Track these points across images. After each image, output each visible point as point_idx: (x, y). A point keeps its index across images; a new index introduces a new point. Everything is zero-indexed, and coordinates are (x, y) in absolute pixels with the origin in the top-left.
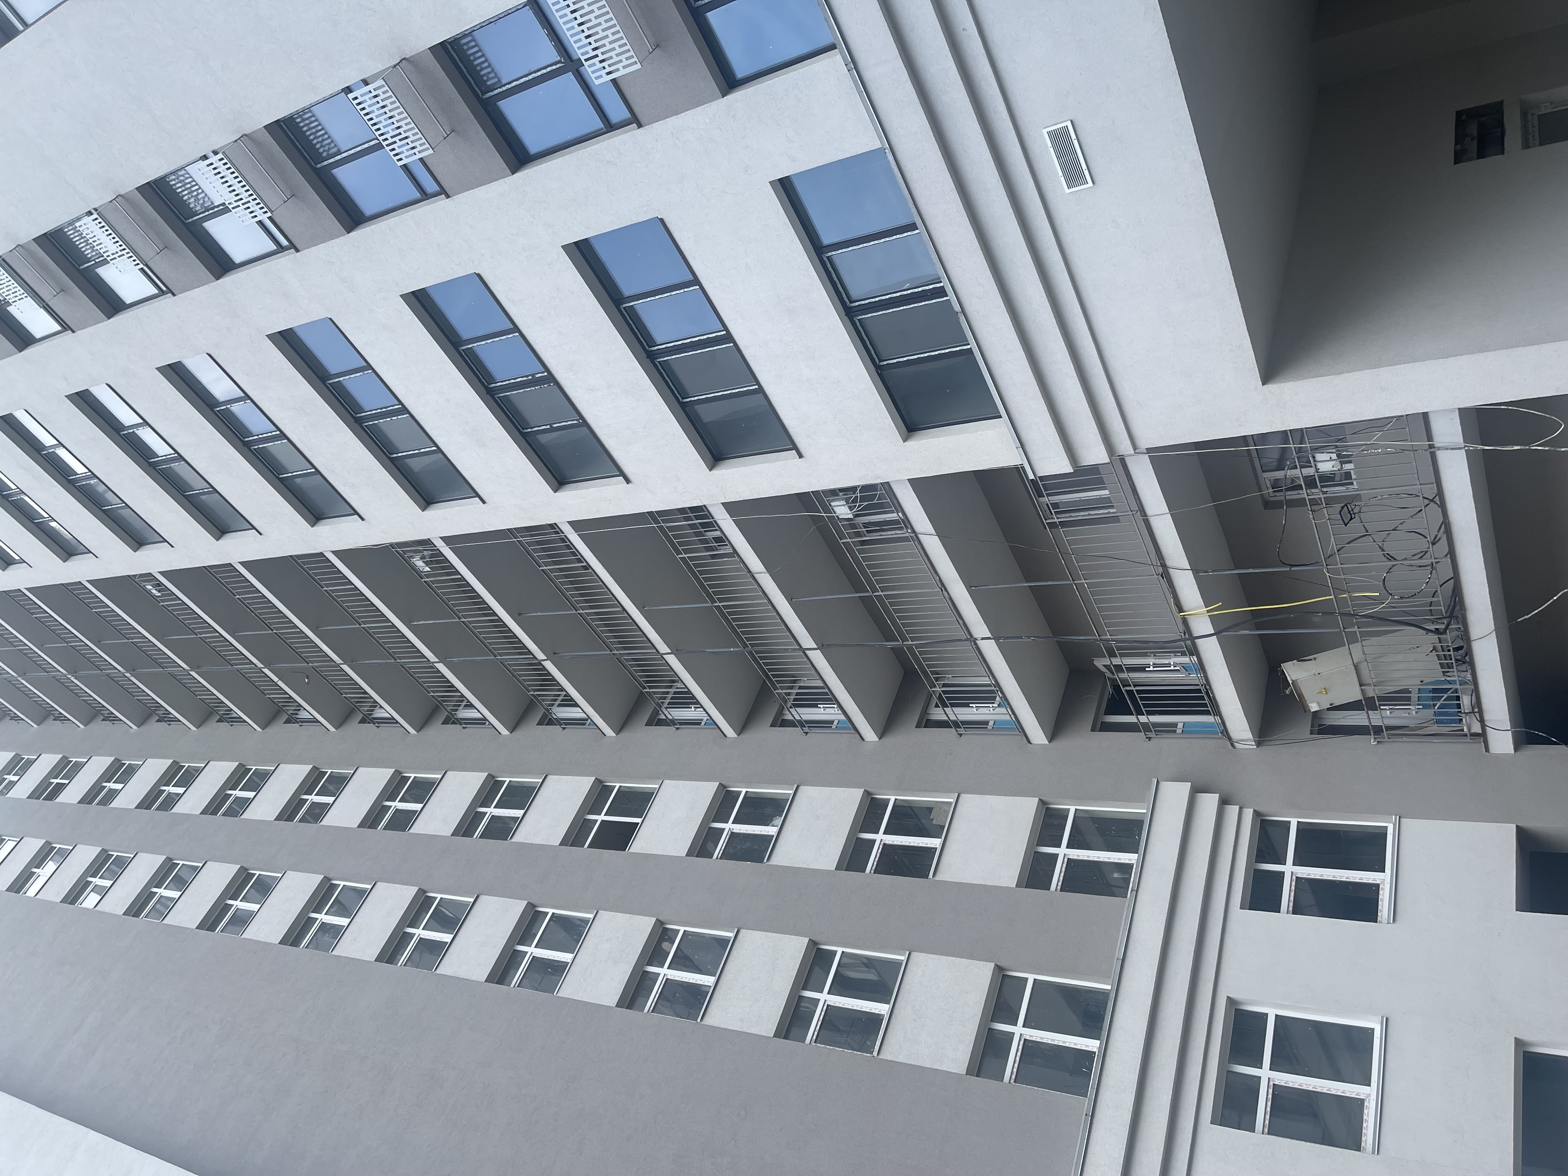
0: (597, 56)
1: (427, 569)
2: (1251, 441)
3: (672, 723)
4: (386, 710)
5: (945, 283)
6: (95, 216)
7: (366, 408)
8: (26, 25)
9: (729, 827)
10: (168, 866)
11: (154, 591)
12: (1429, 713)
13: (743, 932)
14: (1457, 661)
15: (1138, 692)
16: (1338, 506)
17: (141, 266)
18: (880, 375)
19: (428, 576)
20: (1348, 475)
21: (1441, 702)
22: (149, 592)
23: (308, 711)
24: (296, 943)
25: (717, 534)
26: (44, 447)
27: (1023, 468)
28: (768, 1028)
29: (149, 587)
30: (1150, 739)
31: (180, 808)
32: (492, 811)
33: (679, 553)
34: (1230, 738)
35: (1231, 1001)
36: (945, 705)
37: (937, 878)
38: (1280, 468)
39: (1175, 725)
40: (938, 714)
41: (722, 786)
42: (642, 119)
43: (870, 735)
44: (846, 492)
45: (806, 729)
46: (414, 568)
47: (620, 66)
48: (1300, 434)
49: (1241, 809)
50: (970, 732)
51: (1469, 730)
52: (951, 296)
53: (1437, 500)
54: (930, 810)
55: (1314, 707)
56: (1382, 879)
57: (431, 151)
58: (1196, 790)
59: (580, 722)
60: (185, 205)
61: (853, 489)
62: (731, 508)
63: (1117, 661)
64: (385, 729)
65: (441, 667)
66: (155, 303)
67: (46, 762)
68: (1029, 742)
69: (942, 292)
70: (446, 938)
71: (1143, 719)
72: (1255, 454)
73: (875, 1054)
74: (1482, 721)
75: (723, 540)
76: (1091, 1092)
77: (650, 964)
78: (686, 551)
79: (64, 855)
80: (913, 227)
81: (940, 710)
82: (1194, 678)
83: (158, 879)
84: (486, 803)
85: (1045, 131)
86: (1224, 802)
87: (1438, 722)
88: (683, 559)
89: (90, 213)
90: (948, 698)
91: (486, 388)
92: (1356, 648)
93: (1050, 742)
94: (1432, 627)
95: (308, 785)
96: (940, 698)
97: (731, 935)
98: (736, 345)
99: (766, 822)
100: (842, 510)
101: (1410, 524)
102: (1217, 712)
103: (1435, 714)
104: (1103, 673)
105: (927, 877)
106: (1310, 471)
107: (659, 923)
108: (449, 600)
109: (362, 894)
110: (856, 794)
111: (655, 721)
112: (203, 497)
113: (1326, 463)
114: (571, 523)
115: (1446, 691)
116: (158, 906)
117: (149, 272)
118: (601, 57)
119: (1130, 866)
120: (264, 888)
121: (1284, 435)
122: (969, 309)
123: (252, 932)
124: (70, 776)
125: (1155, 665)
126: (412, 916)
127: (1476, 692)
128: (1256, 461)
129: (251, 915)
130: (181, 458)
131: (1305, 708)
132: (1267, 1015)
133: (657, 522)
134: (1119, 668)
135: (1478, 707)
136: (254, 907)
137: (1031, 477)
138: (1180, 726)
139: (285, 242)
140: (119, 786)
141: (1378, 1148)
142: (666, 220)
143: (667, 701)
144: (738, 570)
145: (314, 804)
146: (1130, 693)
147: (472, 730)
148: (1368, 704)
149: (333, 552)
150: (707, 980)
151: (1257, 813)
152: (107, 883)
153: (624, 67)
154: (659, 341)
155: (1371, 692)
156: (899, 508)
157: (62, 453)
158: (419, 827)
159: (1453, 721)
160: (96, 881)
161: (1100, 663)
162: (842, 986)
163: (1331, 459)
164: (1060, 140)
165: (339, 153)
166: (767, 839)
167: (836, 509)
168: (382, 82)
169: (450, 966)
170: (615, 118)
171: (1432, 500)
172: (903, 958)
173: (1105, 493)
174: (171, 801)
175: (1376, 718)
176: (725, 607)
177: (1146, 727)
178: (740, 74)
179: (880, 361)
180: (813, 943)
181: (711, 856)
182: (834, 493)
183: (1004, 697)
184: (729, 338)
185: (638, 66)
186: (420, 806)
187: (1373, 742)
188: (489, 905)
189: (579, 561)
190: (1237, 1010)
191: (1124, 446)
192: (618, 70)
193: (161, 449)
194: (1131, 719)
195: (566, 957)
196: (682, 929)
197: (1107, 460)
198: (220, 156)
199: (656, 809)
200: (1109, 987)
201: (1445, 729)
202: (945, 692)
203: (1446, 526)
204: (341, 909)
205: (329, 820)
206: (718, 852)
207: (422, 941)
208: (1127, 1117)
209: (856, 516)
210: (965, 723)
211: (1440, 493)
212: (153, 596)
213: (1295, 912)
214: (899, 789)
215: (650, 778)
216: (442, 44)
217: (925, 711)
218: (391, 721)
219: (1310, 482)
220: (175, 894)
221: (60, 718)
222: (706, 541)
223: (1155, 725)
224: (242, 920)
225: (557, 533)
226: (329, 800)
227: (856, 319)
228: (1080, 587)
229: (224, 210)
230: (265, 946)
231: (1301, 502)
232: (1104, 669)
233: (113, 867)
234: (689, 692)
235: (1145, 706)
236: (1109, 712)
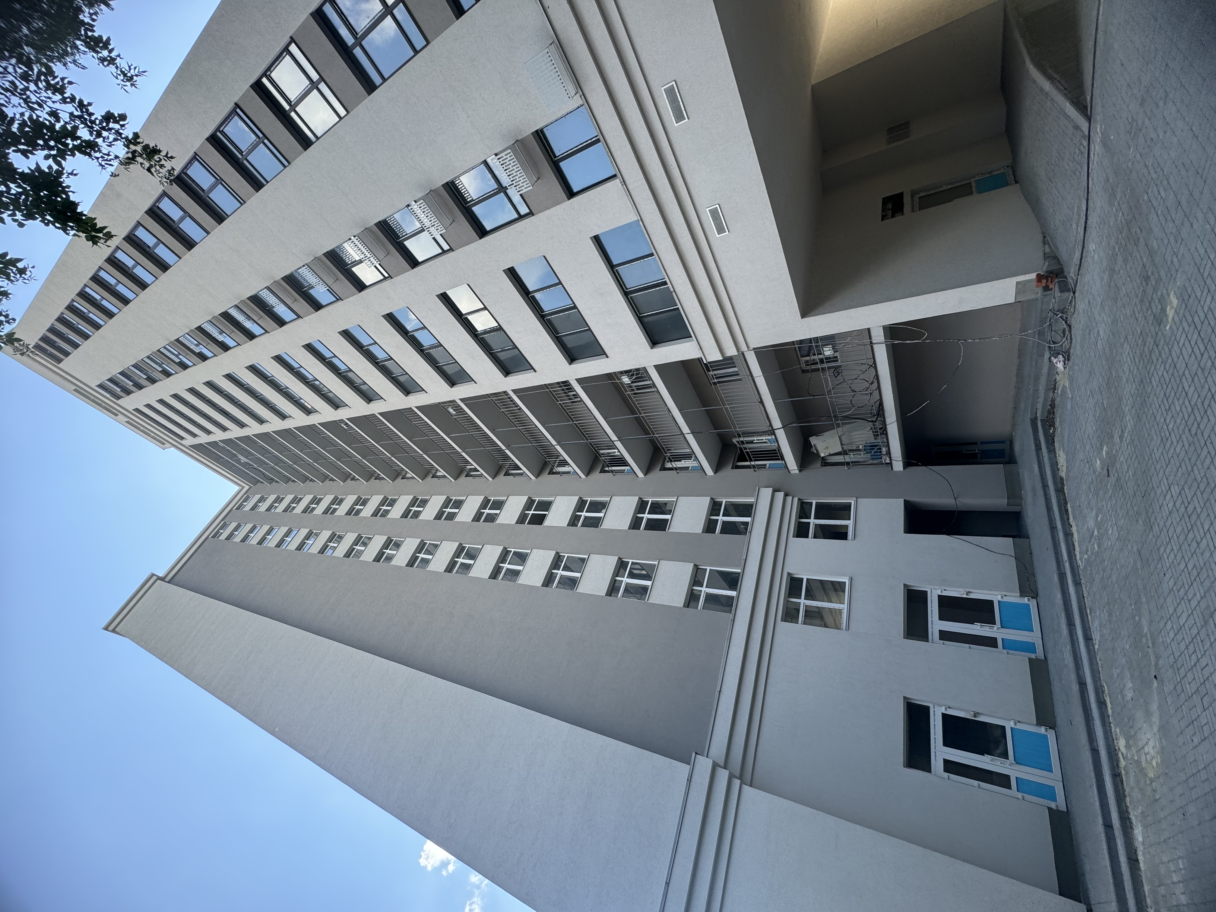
0: (513, 184)
1: (454, 413)
2: (796, 343)
3: (558, 473)
4: (441, 472)
5: (667, 279)
6: (306, 267)
7: (425, 345)
8: (267, 182)
9: (584, 514)
10: (359, 537)
11: (345, 427)
12: (869, 455)
13: (591, 555)
14: (880, 433)
15: (751, 452)
16: (833, 370)
17: (328, 288)
18: (639, 319)
19: (455, 416)
20: (837, 357)
21: (875, 450)
22: (342, 427)
23: (410, 474)
24: (412, 566)
25: (574, 393)
26: (295, 368)
27: (701, 359)
28: (603, 592)
29: (342, 425)
30: (755, 471)
31: (362, 514)
32: (487, 511)
33: (558, 401)
34: (788, 469)
35: (789, 574)
36: (671, 461)
37: (669, 531)
38: (808, 355)
39: (765, 465)
40: (669, 465)
41: (580, 498)
42: (534, 212)
43: (640, 475)
44: (626, 372)
45: (614, 474)
46: (449, 412)
47: (523, 188)
48: (816, 339)
49: (793, 498)
50: (682, 471)
51: (885, 461)
52: (669, 285)
53: (873, 365)
54: (666, 504)
55: (822, 455)
56: (850, 523)
57: (445, 231)
58: (775, 491)
59: (521, 474)
60: (344, 261)
61: (630, 371)
62: (579, 381)
63: (741, 439)
64: (442, 480)
65: (463, 454)
66: (335, 305)
67: (308, 499)
68: (706, 474)
69: (665, 283)
70: (472, 562)
71: (753, 463)
72: (797, 349)
73: (646, 601)
74: (890, 458)
75: (576, 396)
76: (733, 612)
77: (554, 569)
78: (561, 401)
79: (317, 535)
80: (652, 255)
81: (669, 463)
82: (774, 446)
83: (356, 543)
84: (485, 508)
85: (707, 210)
86: (786, 495)
87: (872, 459)
88: (560, 404)
89: (304, 266)
90: (673, 458)
91: (474, 334)
92: (840, 429)
93: (715, 473)
94: (870, 420)
95: (412, 504)
96: (669, 458)
97: (586, 557)
98: (578, 310)
99: (600, 512)
100: (626, 380)
101: (862, 377)
102: (783, 459)
103: (871, 456)
104: (736, 445)
105: (665, 530)
106: (821, 356)
107: (557, 553)
108: (464, 425)
109: (436, 546)
110: (636, 499)
111: (551, 473)
112: (361, 386)
113: (828, 352)
114: (512, 390)
115: (877, 446)
116: (357, 553)
117: (331, 291)
118: (515, 184)
119: (748, 523)
120: (398, 545)
121: (810, 340)
122: (677, 290)
123: (394, 562)
124: (318, 504)
125: (757, 440)
126: (457, 554)
127: (888, 446)
128: (798, 352)
129: (394, 556)
130: (351, 370)
131: (818, 455)
132: (803, 578)
133: (548, 388)
134: (742, 442)
135: (889, 453)
136: (395, 552)
137: (705, 362)
138: (768, 465)
139: (386, 275)
140: (337, 507)
141: (848, 627)
142: (546, 257)
143: (556, 464)
144: (583, 407)
145: (415, 511)
146: (747, 452)
147: (477, 479)
148: (844, 453)
149: (416, 407)
150: (578, 575)
151: (799, 499)
152: (336, 545)
153: (525, 188)
154: (545, 310)
155: (845, 448)
156: (651, 379)
157: (302, 370)
158: (458, 519)
159: (879, 458)
160: (331, 544)
161: (735, 441)
162: (632, 575)
163: (830, 350)
164: (714, 213)
165: (407, 234)
166: (600, 518)
167: (623, 380)
168: (422, 201)
169: (473, 573)
170: (522, 213)
171: (871, 366)
172: (656, 563)
173: (735, 369)
174: (358, 512)
175: (847, 459)
176: (578, 424)
177: (754, 467)
178: (575, 190)
179: (640, 314)
180: (620, 559)
181: (577, 526)
182: (622, 373)
183: (696, 456)
184: (575, 307)
185: (531, 188)
186: (458, 510)
187: (846, 468)
188: (488, 548)
189: (517, 406)
190: (791, 577)
191: (744, 348)
192: (522, 190)
193: (343, 368)
194: (748, 463)
195: (520, 568)
196: (566, 555)
197: (737, 354)
198: (357, 238)
199: (553, 508)
200: (740, 571)
201: (875, 462)
202: (671, 456)
203: (877, 376)
204: (428, 552)
205: (421, 517)
206: (580, 524)
207: (462, 564)
208: (748, 620)
209: (632, 383)
210: (679, 468)
211: (875, 363)
212: (344, 429)
213: (814, 538)
214: (653, 496)
215: (551, 496)
216: (447, 183)
217: (663, 464)
218: (444, 476)
219: (822, 361)
220: (363, 548)
221: (311, 480)
222: (569, 396)
223: (758, 465)
224: (389, 558)
225: (507, 395)
226: (421, 509)
227: (629, 297)
228: (726, 408)
229: (360, 262)
230: (400, 567)
231: (818, 370)
232: (736, 443)
233: (337, 539)
234: (565, 460)
235: (753, 457)
236: (739, 461)
